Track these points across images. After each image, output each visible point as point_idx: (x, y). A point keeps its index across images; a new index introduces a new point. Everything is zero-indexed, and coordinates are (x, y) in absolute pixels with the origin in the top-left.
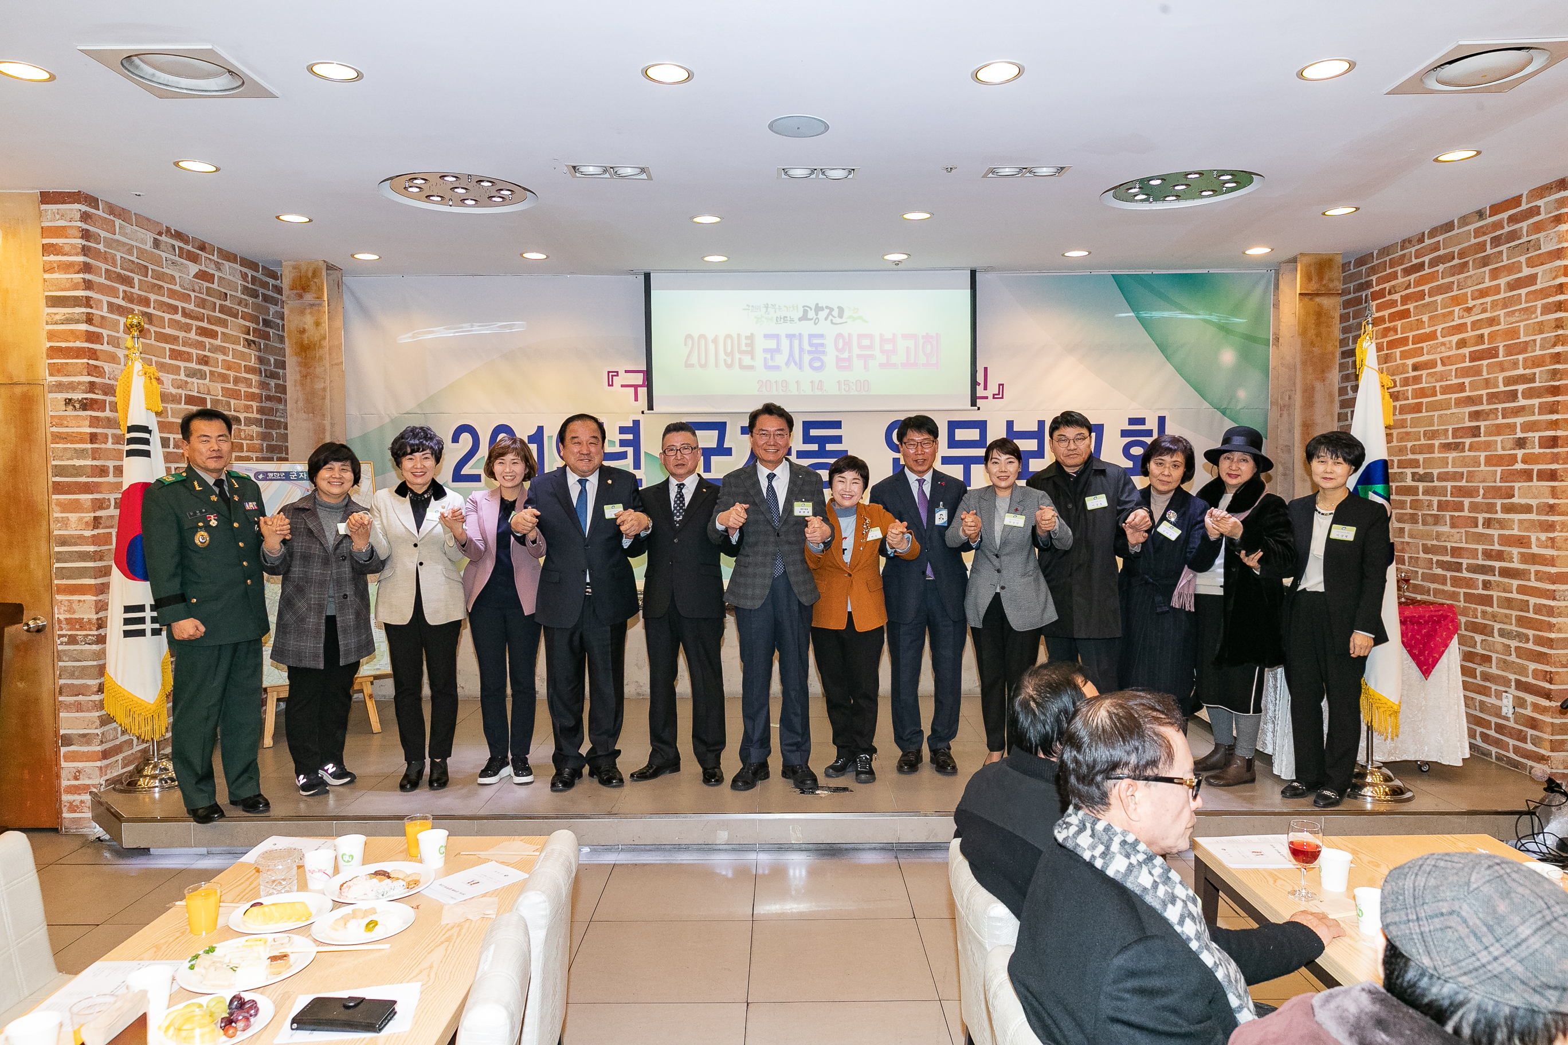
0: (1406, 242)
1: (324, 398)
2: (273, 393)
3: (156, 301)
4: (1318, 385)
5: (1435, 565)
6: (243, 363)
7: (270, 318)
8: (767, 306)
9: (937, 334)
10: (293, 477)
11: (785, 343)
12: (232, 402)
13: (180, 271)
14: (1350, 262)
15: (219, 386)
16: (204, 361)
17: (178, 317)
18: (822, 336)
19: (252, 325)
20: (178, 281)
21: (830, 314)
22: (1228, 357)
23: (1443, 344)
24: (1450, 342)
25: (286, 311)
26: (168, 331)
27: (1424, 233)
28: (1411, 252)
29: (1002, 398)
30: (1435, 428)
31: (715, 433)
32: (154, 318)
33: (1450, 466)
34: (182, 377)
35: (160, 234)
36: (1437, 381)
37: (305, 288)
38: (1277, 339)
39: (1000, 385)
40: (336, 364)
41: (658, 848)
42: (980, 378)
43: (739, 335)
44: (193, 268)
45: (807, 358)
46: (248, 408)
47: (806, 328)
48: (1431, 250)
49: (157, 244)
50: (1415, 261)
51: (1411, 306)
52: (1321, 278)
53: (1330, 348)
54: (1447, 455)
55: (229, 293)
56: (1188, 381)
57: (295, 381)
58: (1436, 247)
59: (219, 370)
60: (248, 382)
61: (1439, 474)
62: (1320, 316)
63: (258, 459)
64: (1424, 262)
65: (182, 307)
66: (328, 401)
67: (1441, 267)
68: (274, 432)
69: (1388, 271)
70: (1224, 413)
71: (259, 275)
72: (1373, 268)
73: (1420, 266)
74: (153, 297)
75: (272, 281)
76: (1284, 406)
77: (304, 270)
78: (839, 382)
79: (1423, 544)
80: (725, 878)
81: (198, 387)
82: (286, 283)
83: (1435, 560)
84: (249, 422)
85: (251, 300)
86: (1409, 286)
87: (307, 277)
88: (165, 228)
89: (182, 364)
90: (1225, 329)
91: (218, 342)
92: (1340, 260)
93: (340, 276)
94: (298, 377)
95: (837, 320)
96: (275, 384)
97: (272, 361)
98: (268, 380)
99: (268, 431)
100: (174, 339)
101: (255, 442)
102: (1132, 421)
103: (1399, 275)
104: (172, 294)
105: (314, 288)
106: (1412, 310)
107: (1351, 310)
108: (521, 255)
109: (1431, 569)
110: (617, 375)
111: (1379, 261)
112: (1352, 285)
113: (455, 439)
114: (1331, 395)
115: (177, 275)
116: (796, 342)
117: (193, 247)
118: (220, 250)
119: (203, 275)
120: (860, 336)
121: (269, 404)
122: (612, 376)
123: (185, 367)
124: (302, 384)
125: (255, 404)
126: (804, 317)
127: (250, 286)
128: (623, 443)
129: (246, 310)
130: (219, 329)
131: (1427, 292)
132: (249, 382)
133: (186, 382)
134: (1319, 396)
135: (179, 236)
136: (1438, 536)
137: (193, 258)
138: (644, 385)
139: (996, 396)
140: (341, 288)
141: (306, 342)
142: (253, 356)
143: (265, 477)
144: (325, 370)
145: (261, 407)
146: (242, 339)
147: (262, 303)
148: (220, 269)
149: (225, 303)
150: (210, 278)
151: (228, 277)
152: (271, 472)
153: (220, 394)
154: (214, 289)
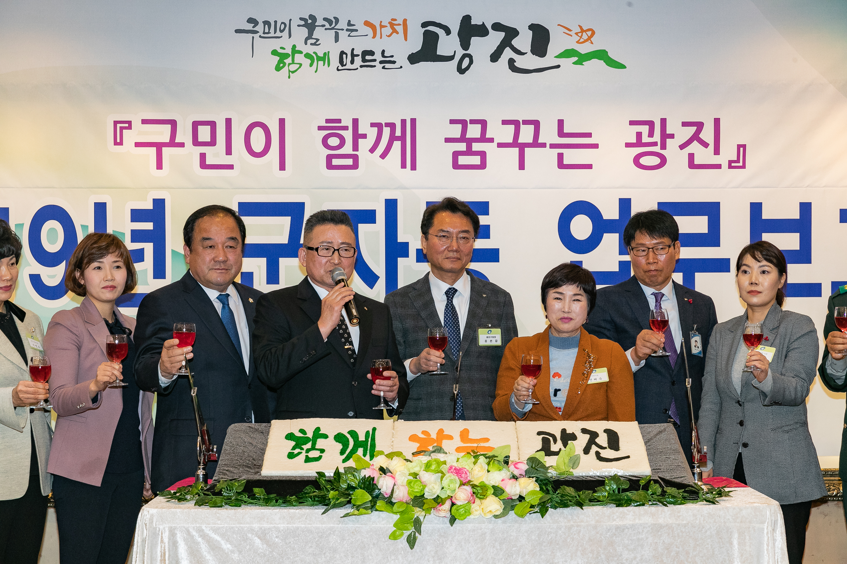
29: (744, 167)
31: (286, 221)
39: (739, 146)
110: (130, 128)
128: (138, 237)
138: (173, 143)
139: (733, 164)
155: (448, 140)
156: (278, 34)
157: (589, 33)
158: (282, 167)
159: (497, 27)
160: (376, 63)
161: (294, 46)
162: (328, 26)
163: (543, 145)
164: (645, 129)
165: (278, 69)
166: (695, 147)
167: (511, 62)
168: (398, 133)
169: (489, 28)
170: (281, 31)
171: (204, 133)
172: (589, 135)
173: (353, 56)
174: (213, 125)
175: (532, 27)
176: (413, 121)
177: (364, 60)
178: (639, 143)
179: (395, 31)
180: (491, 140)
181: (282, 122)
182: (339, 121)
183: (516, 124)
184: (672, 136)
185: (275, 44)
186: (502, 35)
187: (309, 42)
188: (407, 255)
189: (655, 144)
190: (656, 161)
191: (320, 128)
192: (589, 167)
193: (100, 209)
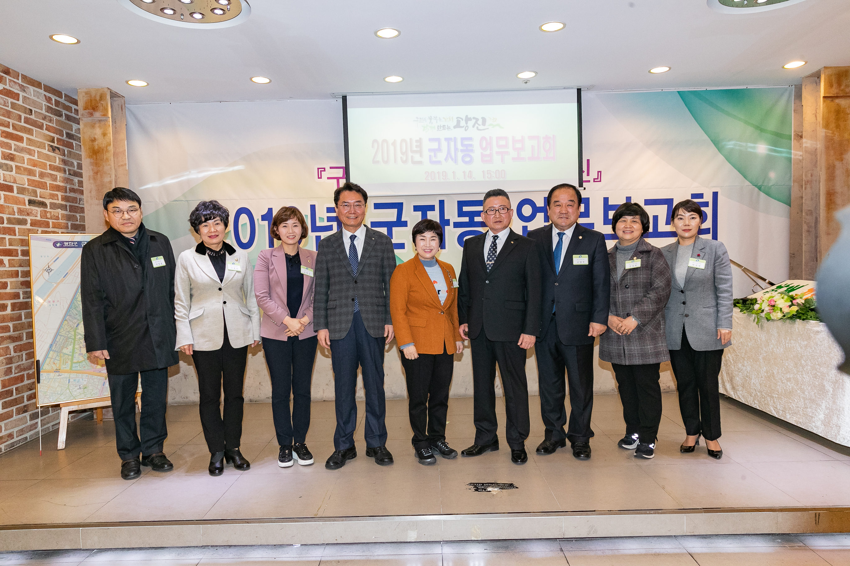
2: (76, 187)
4: (838, 164)
6: (48, 163)
7: (73, 133)
8: (430, 118)
9: (554, 136)
11: (444, 145)
12: (39, 191)
15: (25, 178)
16: (11, 158)
18: (470, 139)
19: (56, 136)
21: (476, 122)
22: (763, 149)
25: (82, 127)
29: (600, 181)
31: (395, 211)
37: (95, 108)
38: (799, 135)
39: (598, 172)
40: (122, 165)
42: (585, 168)
43: (411, 139)
45: (460, 155)
46: (52, 196)
47: (459, 133)
52: (839, 84)
55: (33, 109)
56: (734, 166)
57: (89, 176)
59: (25, 165)
60: (55, 178)
62: (839, 114)
63: (62, 233)
68: (78, 215)
70: (760, 189)
71: (62, 100)
75: (74, 107)
76: (808, 182)
77: (93, 95)
78: (483, 172)
81: (4, 177)
82: (81, 106)
84: (54, 206)
85: (55, 118)
87: (96, 100)
90: (760, 129)
91: (24, 145)
93: (123, 101)
94: (91, 173)
95: (481, 127)
96: (78, 181)
97: (76, 164)
98: (71, 177)
99: (72, 213)
101: (61, 221)
102: (694, 196)
105: (101, 108)
108: (251, 79)
110: (325, 171)
116: (452, 144)
118: (24, 77)
119: (6, 92)
120: (498, 139)
121: (72, 195)
122: (321, 171)
124: (95, 179)
125: (60, 194)
126: (458, 126)
127: (54, 107)
128: (329, 219)
129: (50, 124)
130: (25, 136)
134: (839, 172)
139: (595, 180)
140: (124, 110)
141: (96, 148)
142: (57, 159)
143: (62, 245)
144: (111, 168)
145: (66, 196)
146: (46, 145)
147: (65, 121)
148: (24, 91)
149: (31, 117)
150: (16, 96)
151: (32, 97)
152: (67, 242)
153: (27, 184)
154: (19, 105)
188: (449, 225)
193: (313, 208)
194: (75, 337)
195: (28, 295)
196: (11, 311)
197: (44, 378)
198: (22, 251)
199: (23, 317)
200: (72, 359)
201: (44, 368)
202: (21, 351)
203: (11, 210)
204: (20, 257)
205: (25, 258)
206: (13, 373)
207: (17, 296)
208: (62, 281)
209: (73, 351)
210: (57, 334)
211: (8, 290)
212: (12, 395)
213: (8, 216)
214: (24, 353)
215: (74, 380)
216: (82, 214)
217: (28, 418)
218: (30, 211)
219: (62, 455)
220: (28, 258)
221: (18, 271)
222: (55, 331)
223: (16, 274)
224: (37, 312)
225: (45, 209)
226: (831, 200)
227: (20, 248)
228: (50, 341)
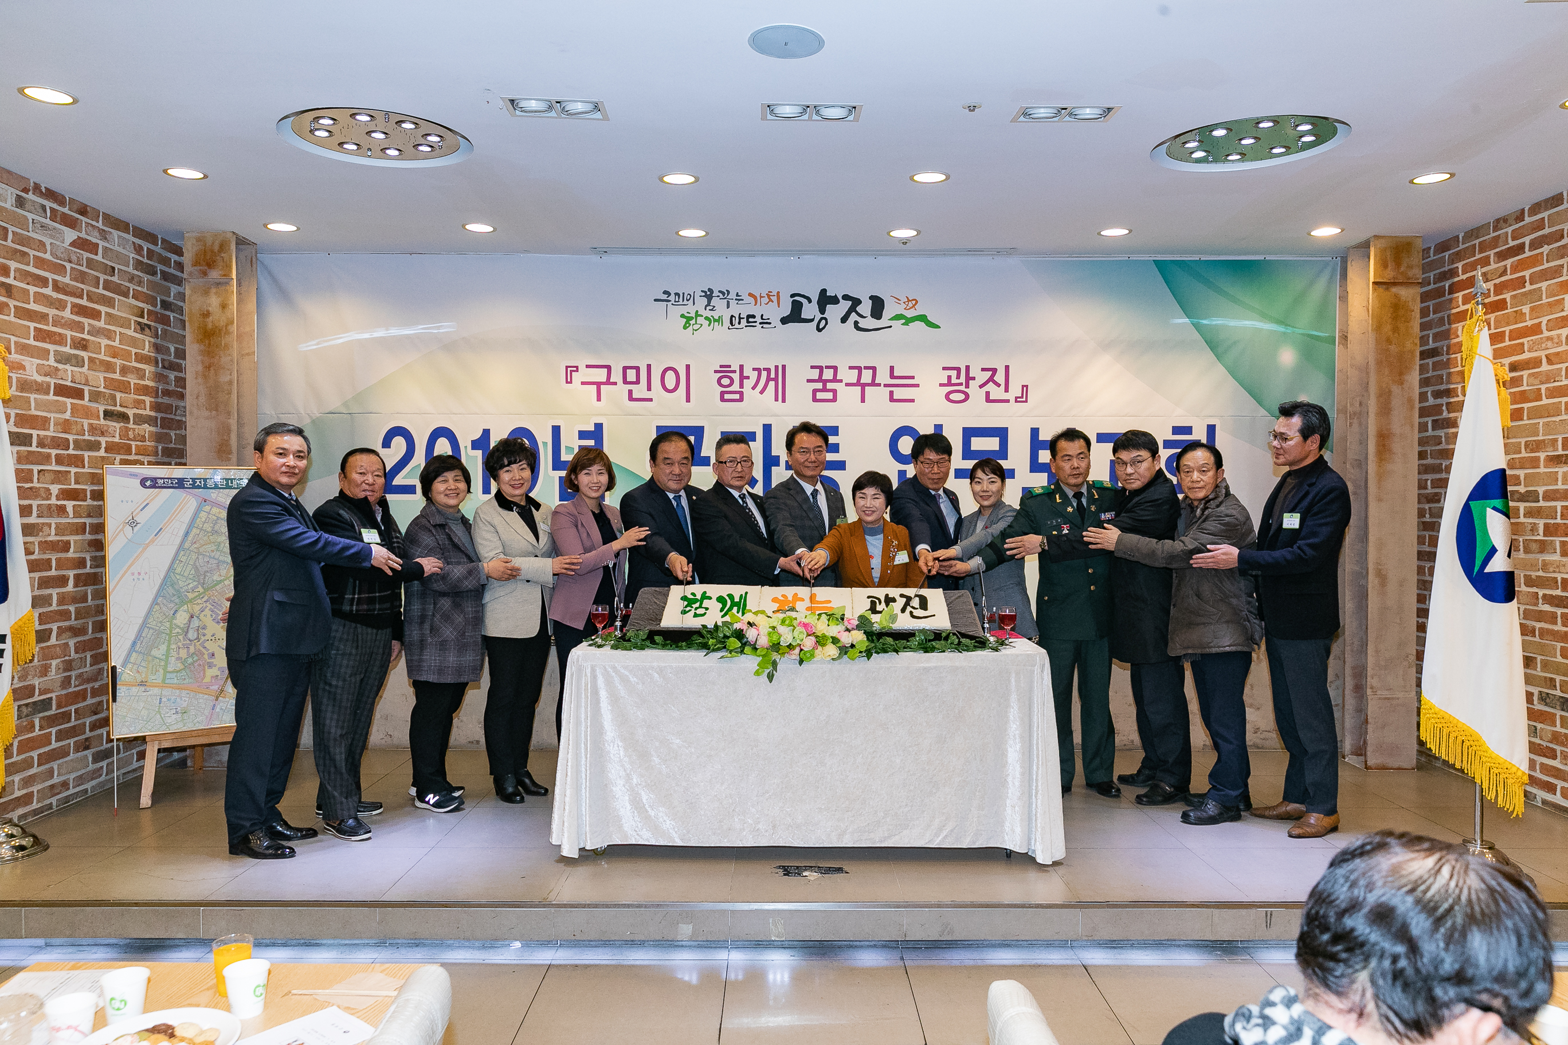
0: (1500, 222)
1: (230, 393)
2: (172, 387)
3: (17, 270)
4: (1396, 389)
5: (1540, 601)
6: (134, 351)
7: (171, 299)
10: (187, 484)
12: (118, 395)
13: (52, 237)
14: (1430, 248)
15: (101, 376)
16: (82, 345)
17: (48, 291)
19: (146, 307)
20: (48, 247)
22: (1288, 357)
23: (1549, 339)
24: (1559, 336)
25: (188, 292)
26: (33, 306)
27: (1523, 210)
28: (1507, 233)
29: (1026, 401)
30: (1540, 438)
32: (14, 291)
33: (1560, 483)
34: (52, 362)
35: (26, 190)
36: (1542, 383)
37: (210, 265)
38: (1345, 338)
39: (1023, 386)
40: (248, 354)
41: (606, 943)
42: (1001, 379)
44: (70, 235)
46: (138, 404)
48: (1535, 229)
49: (20, 202)
50: (1512, 243)
51: (1507, 296)
52: (1398, 261)
53: (1409, 345)
54: (1556, 470)
55: (117, 267)
56: (1241, 384)
57: (197, 373)
58: (1540, 225)
59: (102, 357)
60: (142, 375)
61: (1545, 492)
62: (1397, 310)
63: (150, 463)
64: (1524, 244)
65: (53, 280)
66: (234, 396)
67: (1546, 249)
68: (172, 434)
69: (1478, 256)
71: (158, 249)
72: (1458, 253)
73: (1520, 249)
74: (13, 265)
75: (174, 257)
76: (1355, 414)
77: (209, 243)
79: (1525, 576)
80: (688, 985)
81: (73, 376)
82: (187, 259)
83: (1541, 593)
84: (140, 420)
85: (146, 277)
86: (1504, 273)
87: (212, 251)
88: (32, 184)
89: (52, 348)
91: (101, 324)
92: (1420, 245)
93: (254, 251)
94: (200, 368)
96: (176, 377)
97: (172, 350)
98: (166, 372)
99: (165, 431)
100: (43, 317)
101: (148, 443)
102: (1177, 430)
103: (1492, 260)
104: (40, 263)
105: (221, 263)
106: (1508, 300)
107: (1431, 303)
108: (464, 227)
109: (1536, 604)
110: (577, 371)
111: (1467, 245)
112: (1432, 274)
113: (386, 443)
114: (1410, 400)
115: (48, 241)
117: (70, 209)
118: (106, 216)
119: (81, 244)
121: (166, 400)
122: (571, 371)
123: (55, 351)
124: (205, 377)
125: (148, 400)
127: (145, 260)
129: (139, 289)
130: (103, 309)
131: (1527, 278)
132: (141, 373)
133: (57, 369)
134: (1396, 402)
135: (51, 194)
136: (1545, 566)
137: (71, 223)
138: (608, 382)
139: (1018, 400)
140: (254, 266)
141: (210, 326)
142: (147, 343)
143: (153, 483)
144: (232, 361)
145: (156, 402)
146: (133, 322)
147: (160, 282)
148: (106, 238)
149: (112, 279)
150: (93, 248)
151: (116, 248)
152: (161, 478)
153: (103, 385)
154: (97, 261)
155: (809, 381)
156: (685, 302)
157: (914, 302)
158: (688, 400)
159: (846, 297)
160: (757, 324)
161: (697, 311)
162: (721, 296)
163: (879, 385)
164: (954, 373)
165: (685, 328)
166: (990, 387)
167: (856, 323)
168: (773, 376)
169: (840, 298)
170: (688, 300)
171: (631, 375)
172: (913, 378)
173: (740, 318)
174: (637, 369)
175: (873, 298)
176: (784, 367)
177: (748, 322)
178: (949, 383)
179: (771, 300)
180: (841, 381)
181: (688, 367)
182: (729, 366)
183: (859, 369)
184: (974, 379)
185: (683, 310)
186: (849, 304)
187: (708, 308)
188: (778, 465)
189: (961, 384)
190: (962, 397)
191: (716, 372)
192: (913, 401)
193: (556, 430)
194: (171, 632)
195: (100, 562)
196: (74, 587)
197: (123, 694)
198: (92, 491)
199: (90, 598)
200: (166, 666)
201: (123, 679)
202: (84, 651)
203: (79, 427)
204: (89, 502)
205: (95, 503)
206: (73, 685)
207: (81, 563)
208: (152, 541)
209: (167, 654)
210: (144, 625)
211: (71, 554)
212: (69, 721)
213: (76, 437)
214: (88, 655)
215: (169, 700)
216: (178, 432)
217: (90, 759)
218: (105, 428)
219: (146, 818)
220: (100, 503)
221: (85, 523)
222: (140, 621)
223: (81, 529)
224: (114, 589)
225: (126, 425)
226: (1384, 445)
227: (89, 488)
228: (133, 638)
